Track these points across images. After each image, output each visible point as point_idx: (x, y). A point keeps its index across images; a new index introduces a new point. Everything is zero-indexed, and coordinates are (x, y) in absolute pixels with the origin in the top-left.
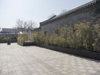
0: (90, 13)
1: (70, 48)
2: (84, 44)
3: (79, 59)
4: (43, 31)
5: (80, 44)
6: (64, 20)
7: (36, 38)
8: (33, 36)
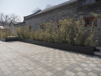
0: (73, 10)
1: (54, 42)
3: (62, 52)
4: (28, 26)
6: (49, 15)
7: (20, 33)
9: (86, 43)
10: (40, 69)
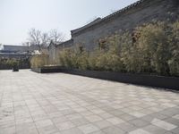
0: (165, 6)
2: (152, 63)
5: (145, 64)
7: (65, 60)
8: (59, 54)
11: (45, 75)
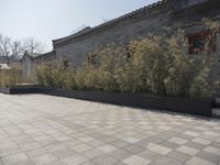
1: (120, 92)
2: (148, 82)
4: (61, 60)
5: (140, 83)
7: (44, 77)
9: (192, 90)
10: (85, 140)
11: (16, 96)
